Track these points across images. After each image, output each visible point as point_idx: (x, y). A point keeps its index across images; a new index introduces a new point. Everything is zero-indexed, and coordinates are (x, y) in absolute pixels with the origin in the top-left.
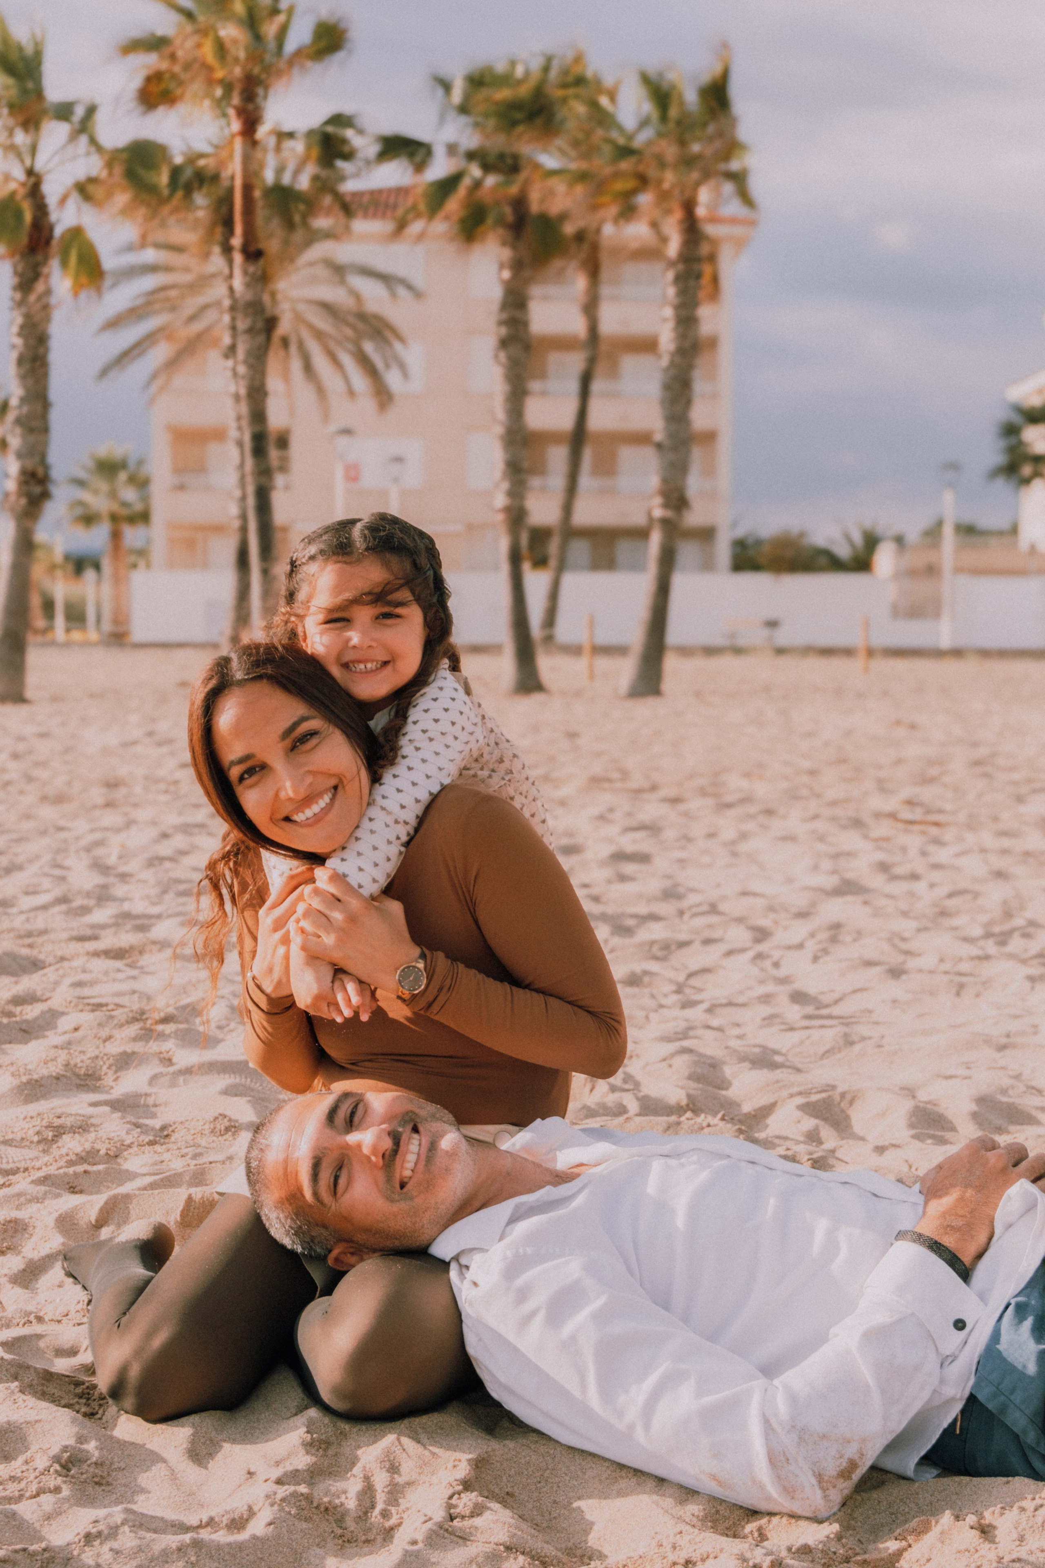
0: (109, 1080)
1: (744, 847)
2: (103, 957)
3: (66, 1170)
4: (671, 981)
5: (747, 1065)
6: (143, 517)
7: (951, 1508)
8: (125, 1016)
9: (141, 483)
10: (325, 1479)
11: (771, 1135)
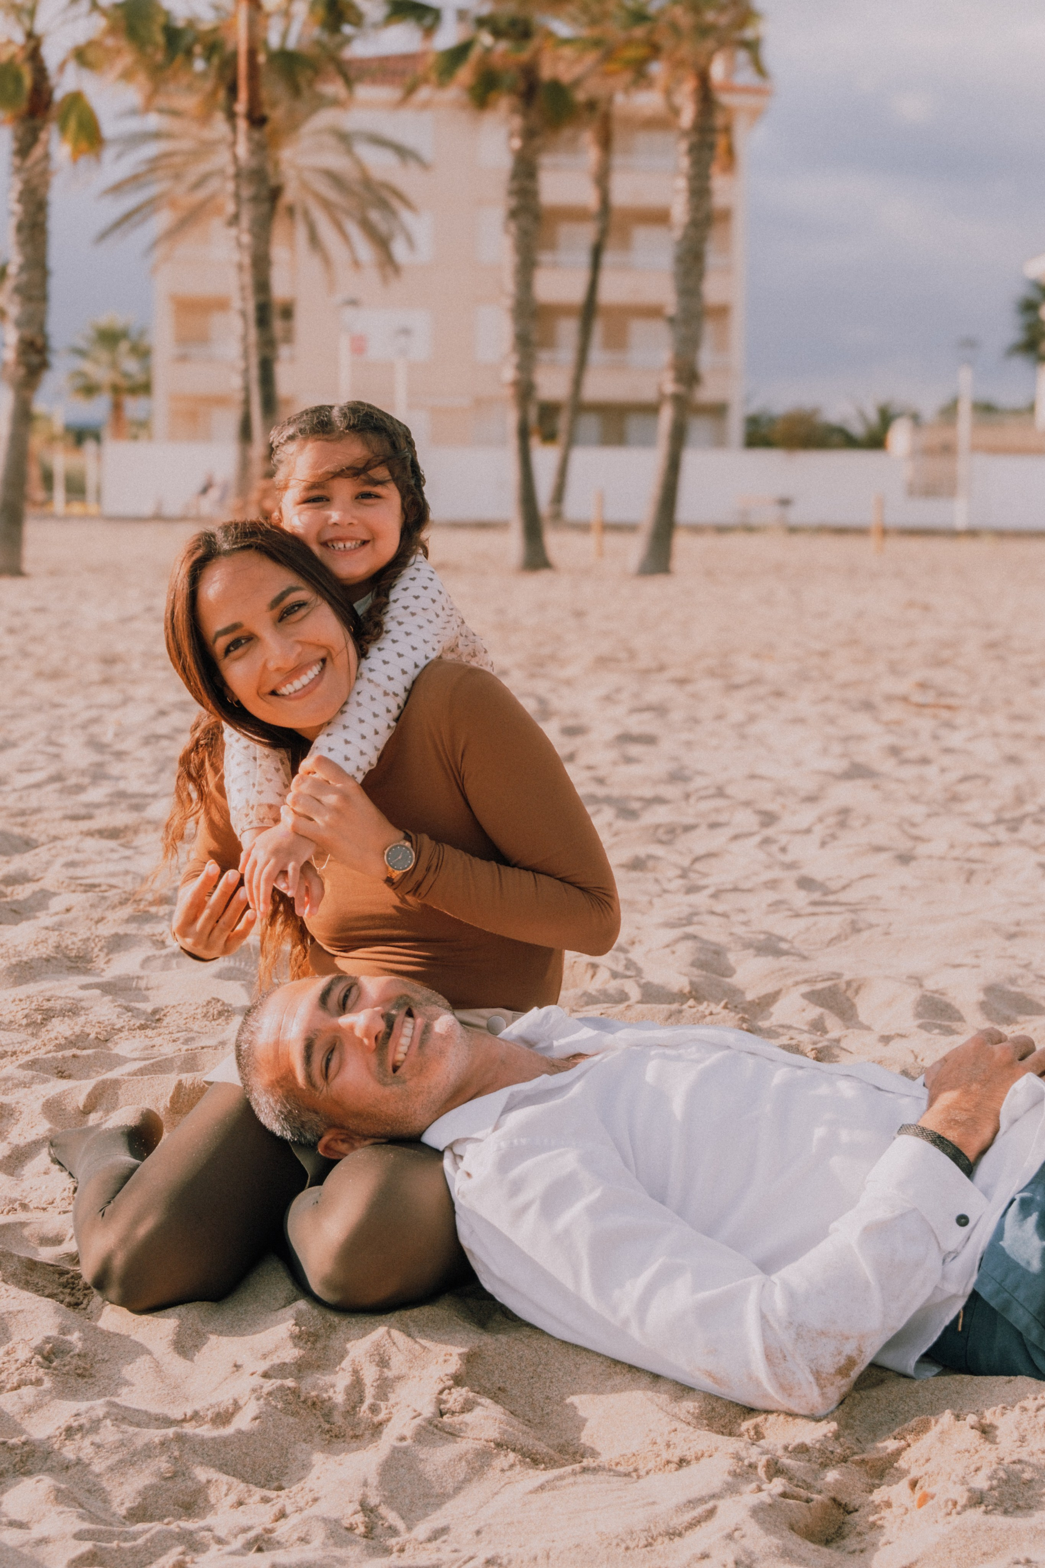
0: (100, 963)
1: (754, 729)
2: (97, 836)
3: (54, 1054)
4: (676, 866)
5: (751, 951)
6: (144, 388)
7: (953, 1407)
8: (117, 897)
9: (142, 353)
10: (312, 1373)
11: (775, 1023)
